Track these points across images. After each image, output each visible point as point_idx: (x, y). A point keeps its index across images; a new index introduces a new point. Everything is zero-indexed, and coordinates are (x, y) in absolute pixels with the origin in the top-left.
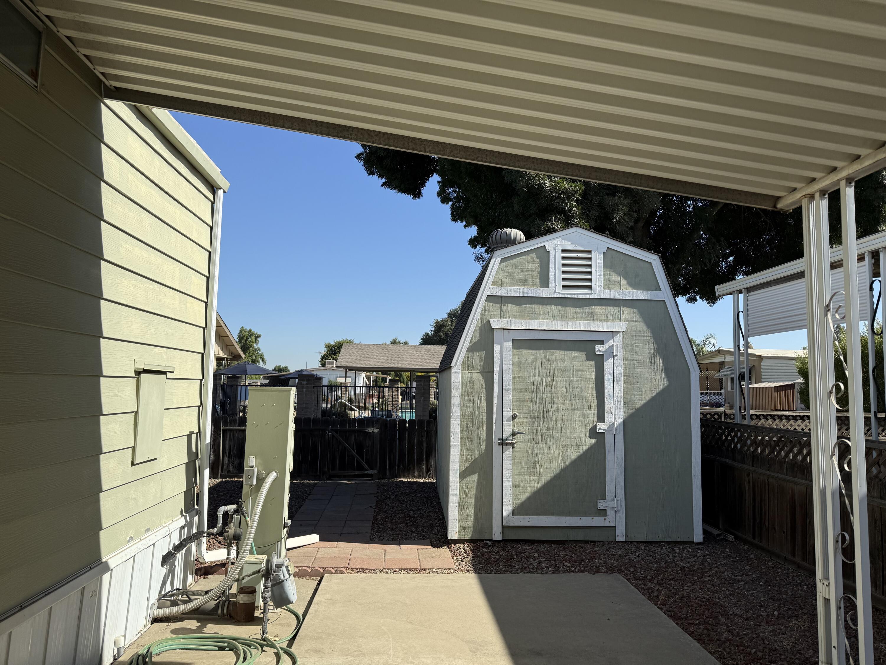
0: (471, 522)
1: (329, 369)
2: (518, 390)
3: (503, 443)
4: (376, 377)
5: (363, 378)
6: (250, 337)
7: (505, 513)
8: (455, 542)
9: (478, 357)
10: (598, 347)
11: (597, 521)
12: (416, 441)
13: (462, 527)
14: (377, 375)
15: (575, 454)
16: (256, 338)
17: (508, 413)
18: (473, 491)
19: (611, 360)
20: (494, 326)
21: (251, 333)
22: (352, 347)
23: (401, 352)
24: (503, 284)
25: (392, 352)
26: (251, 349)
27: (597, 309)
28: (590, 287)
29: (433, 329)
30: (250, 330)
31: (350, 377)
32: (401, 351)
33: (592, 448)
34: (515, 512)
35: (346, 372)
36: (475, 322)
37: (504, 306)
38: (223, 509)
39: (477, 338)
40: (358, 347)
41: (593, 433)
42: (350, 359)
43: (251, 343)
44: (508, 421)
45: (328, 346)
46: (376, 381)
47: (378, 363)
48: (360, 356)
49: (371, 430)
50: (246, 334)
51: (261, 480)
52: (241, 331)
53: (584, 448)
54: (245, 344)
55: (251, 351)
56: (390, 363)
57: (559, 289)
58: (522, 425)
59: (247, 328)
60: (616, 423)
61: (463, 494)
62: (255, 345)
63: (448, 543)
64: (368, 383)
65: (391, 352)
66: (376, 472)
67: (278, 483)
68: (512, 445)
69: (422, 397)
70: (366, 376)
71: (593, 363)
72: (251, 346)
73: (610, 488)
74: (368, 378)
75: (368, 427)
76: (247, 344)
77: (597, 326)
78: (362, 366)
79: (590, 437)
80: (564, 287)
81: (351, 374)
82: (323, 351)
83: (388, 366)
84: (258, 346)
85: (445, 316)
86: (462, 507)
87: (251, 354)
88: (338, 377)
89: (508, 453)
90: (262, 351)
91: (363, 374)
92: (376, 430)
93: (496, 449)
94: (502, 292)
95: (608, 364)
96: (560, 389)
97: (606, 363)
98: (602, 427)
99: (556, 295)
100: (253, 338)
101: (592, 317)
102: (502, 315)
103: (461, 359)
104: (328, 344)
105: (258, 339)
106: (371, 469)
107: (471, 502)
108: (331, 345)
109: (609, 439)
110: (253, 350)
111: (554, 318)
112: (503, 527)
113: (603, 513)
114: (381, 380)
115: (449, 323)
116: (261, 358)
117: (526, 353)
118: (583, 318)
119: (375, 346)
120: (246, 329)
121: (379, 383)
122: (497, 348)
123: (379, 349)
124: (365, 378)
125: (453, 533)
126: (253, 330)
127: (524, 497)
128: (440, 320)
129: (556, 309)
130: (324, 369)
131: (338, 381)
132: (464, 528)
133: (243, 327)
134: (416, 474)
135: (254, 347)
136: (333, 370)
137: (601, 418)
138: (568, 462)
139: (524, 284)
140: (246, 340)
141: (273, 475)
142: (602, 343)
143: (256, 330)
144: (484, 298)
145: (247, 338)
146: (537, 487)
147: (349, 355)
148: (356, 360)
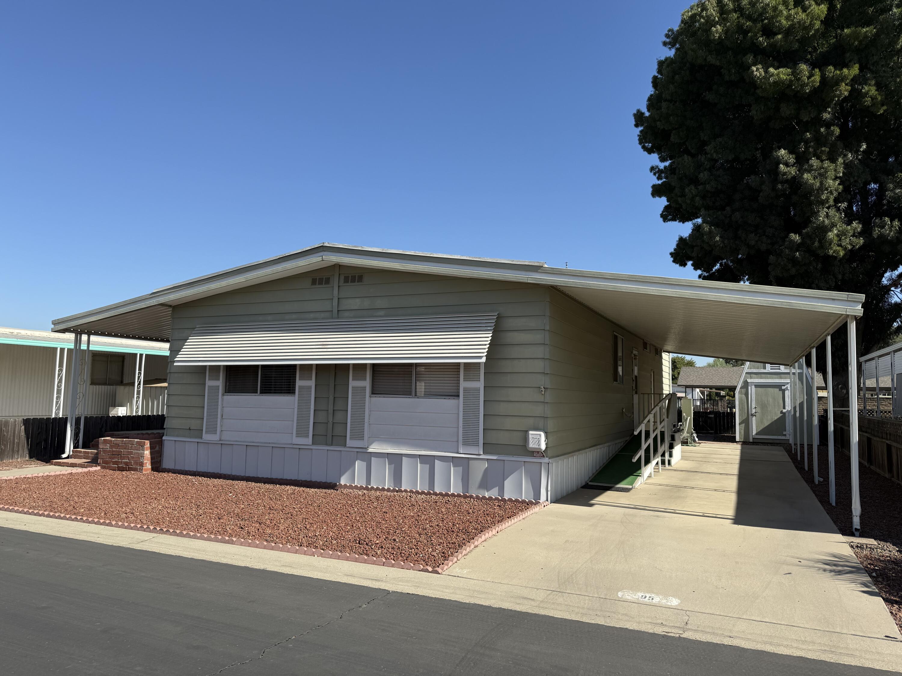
0: (743, 437)
2: (757, 400)
3: (752, 415)
4: (710, 392)
5: (698, 393)
7: (753, 434)
8: (738, 442)
9: (744, 391)
10: (783, 387)
11: (783, 438)
12: (729, 420)
13: (740, 438)
14: (711, 390)
15: (776, 418)
17: (754, 406)
18: (743, 428)
19: (787, 391)
20: (749, 381)
22: (689, 370)
24: (751, 369)
25: (723, 373)
27: (783, 376)
28: (780, 369)
31: (689, 393)
32: (730, 372)
33: (781, 416)
34: (756, 434)
35: (686, 389)
36: (742, 380)
37: (751, 375)
38: (679, 423)
39: (743, 385)
41: (782, 412)
42: (688, 380)
44: (754, 409)
46: (709, 395)
47: (711, 382)
48: (696, 376)
49: (710, 416)
51: (687, 419)
53: (779, 416)
57: (769, 370)
58: (758, 410)
60: (789, 410)
61: (740, 429)
63: (736, 442)
64: (702, 397)
65: (721, 373)
66: (713, 432)
67: (690, 419)
68: (755, 416)
70: (700, 391)
71: (781, 392)
73: (787, 428)
74: (702, 393)
75: (709, 415)
77: (782, 381)
78: (697, 384)
79: (781, 413)
80: (771, 369)
81: (689, 390)
83: (720, 384)
86: (740, 433)
89: (754, 418)
91: (698, 390)
92: (713, 416)
93: (750, 417)
94: (750, 371)
95: (786, 392)
96: (771, 400)
97: (785, 392)
98: (784, 411)
99: (769, 372)
101: (781, 378)
102: (751, 378)
103: (738, 391)
106: (711, 430)
107: (743, 432)
109: (787, 414)
111: (768, 378)
112: (753, 438)
113: (785, 435)
114: (714, 394)
117: (760, 389)
118: (777, 378)
121: (713, 397)
122: (749, 388)
125: (738, 439)
127: (759, 430)
129: (769, 376)
132: (741, 438)
134: (730, 433)
137: (784, 408)
138: (773, 420)
139: (758, 368)
141: (689, 418)
142: (784, 386)
144: (745, 373)
146: (763, 428)
147: (687, 376)
148: (693, 380)
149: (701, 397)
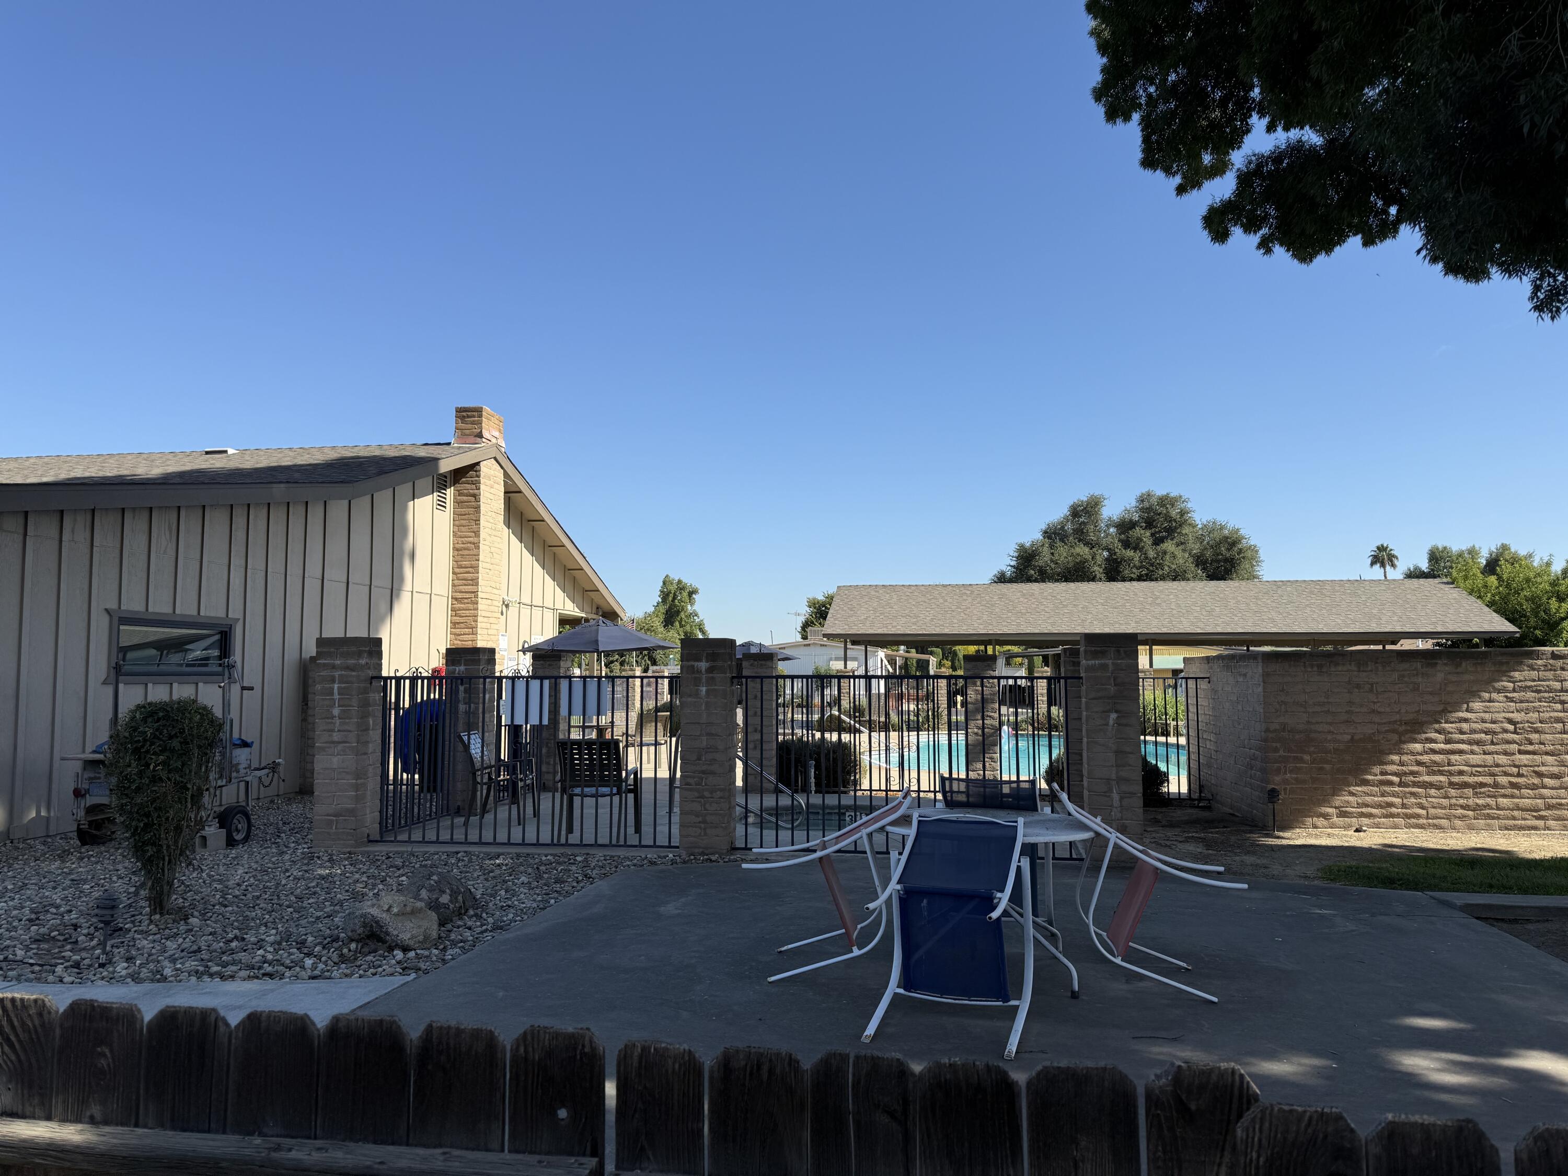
1: (814, 644)
4: (906, 659)
5: (882, 661)
6: (681, 593)
14: (907, 655)
16: (691, 594)
21: (681, 587)
22: (856, 593)
23: (965, 600)
25: (946, 601)
26: (682, 613)
29: (1013, 563)
30: (680, 582)
31: (855, 659)
35: (846, 649)
40: (869, 593)
42: (853, 618)
43: (683, 604)
45: (813, 604)
46: (905, 666)
47: (914, 624)
48: (875, 610)
50: (673, 588)
52: (664, 583)
54: (673, 605)
55: (683, 617)
56: (941, 623)
59: (675, 576)
62: (689, 607)
64: (891, 670)
69: (1110, 711)
70: (887, 656)
72: (683, 609)
74: (892, 661)
76: (675, 606)
78: (880, 631)
81: (857, 651)
82: (805, 611)
83: (938, 631)
84: (695, 607)
85: (1039, 536)
87: (683, 623)
88: (831, 659)
90: (701, 618)
91: (881, 654)
100: (685, 594)
104: (814, 599)
105: (694, 596)
108: (818, 602)
110: (686, 616)
114: (915, 664)
115: (1046, 550)
116: (700, 629)
119: (906, 589)
120: (673, 580)
123: (916, 594)
124: (885, 662)
126: (685, 580)
128: (1028, 545)
130: (805, 645)
131: (833, 668)
133: (667, 576)
135: (687, 609)
136: (821, 645)
140: (674, 598)
143: (689, 581)
145: (675, 594)
147: (851, 610)
148: (866, 619)
149: (889, 671)
